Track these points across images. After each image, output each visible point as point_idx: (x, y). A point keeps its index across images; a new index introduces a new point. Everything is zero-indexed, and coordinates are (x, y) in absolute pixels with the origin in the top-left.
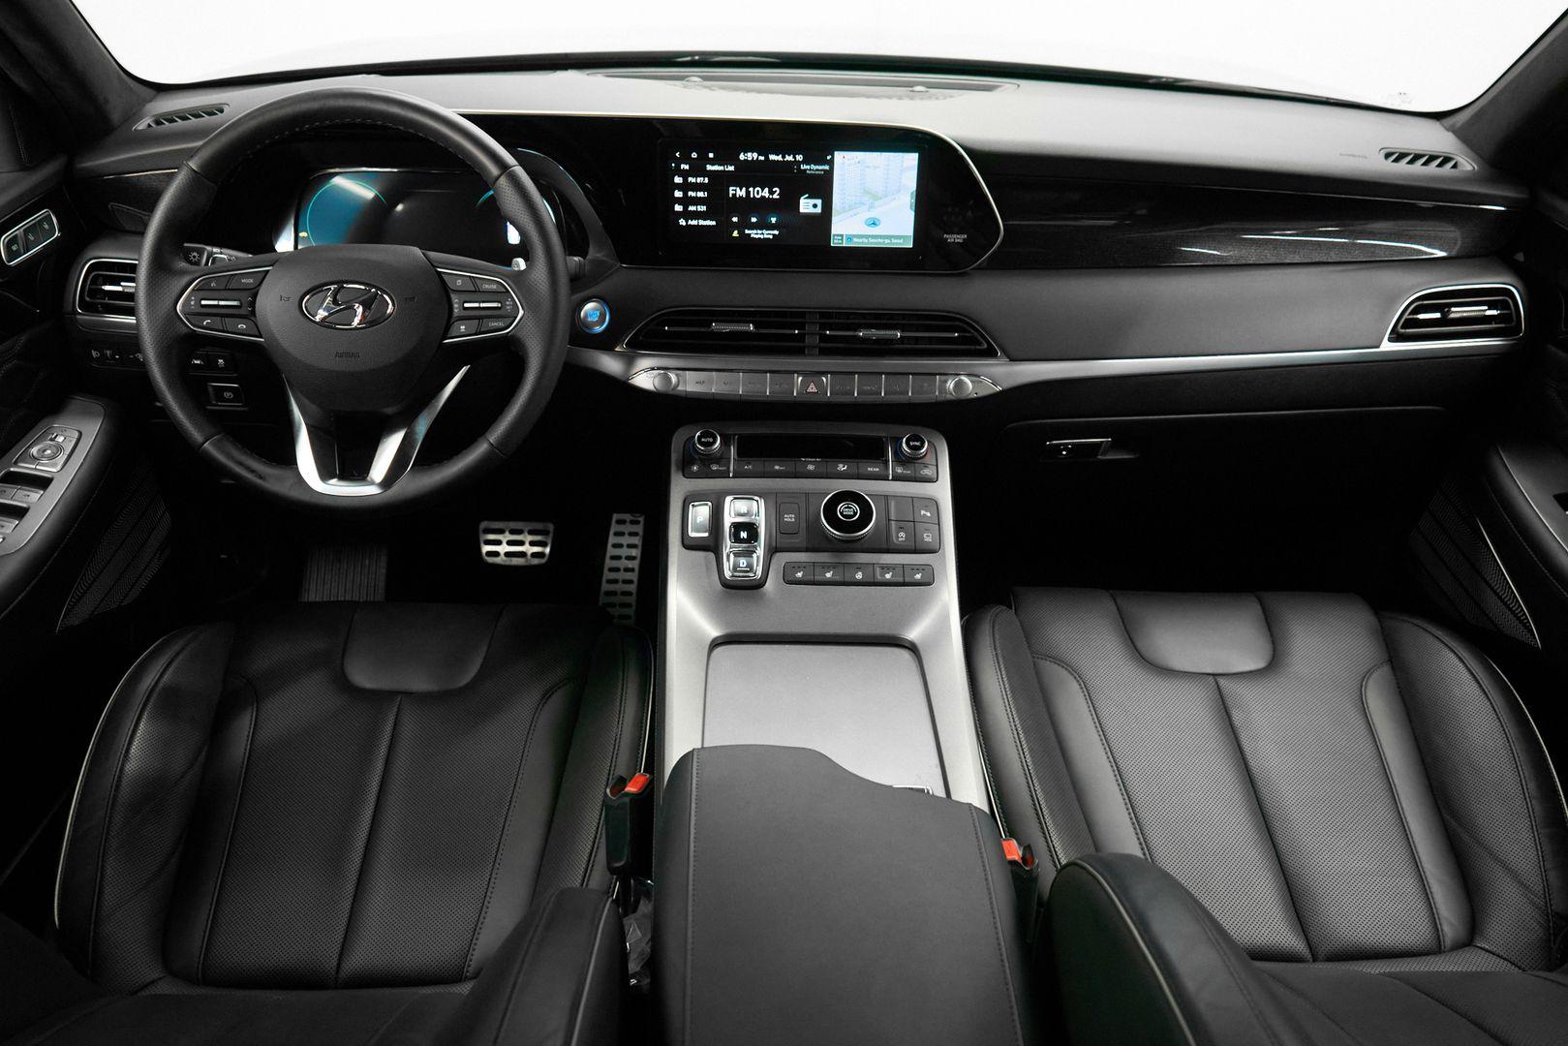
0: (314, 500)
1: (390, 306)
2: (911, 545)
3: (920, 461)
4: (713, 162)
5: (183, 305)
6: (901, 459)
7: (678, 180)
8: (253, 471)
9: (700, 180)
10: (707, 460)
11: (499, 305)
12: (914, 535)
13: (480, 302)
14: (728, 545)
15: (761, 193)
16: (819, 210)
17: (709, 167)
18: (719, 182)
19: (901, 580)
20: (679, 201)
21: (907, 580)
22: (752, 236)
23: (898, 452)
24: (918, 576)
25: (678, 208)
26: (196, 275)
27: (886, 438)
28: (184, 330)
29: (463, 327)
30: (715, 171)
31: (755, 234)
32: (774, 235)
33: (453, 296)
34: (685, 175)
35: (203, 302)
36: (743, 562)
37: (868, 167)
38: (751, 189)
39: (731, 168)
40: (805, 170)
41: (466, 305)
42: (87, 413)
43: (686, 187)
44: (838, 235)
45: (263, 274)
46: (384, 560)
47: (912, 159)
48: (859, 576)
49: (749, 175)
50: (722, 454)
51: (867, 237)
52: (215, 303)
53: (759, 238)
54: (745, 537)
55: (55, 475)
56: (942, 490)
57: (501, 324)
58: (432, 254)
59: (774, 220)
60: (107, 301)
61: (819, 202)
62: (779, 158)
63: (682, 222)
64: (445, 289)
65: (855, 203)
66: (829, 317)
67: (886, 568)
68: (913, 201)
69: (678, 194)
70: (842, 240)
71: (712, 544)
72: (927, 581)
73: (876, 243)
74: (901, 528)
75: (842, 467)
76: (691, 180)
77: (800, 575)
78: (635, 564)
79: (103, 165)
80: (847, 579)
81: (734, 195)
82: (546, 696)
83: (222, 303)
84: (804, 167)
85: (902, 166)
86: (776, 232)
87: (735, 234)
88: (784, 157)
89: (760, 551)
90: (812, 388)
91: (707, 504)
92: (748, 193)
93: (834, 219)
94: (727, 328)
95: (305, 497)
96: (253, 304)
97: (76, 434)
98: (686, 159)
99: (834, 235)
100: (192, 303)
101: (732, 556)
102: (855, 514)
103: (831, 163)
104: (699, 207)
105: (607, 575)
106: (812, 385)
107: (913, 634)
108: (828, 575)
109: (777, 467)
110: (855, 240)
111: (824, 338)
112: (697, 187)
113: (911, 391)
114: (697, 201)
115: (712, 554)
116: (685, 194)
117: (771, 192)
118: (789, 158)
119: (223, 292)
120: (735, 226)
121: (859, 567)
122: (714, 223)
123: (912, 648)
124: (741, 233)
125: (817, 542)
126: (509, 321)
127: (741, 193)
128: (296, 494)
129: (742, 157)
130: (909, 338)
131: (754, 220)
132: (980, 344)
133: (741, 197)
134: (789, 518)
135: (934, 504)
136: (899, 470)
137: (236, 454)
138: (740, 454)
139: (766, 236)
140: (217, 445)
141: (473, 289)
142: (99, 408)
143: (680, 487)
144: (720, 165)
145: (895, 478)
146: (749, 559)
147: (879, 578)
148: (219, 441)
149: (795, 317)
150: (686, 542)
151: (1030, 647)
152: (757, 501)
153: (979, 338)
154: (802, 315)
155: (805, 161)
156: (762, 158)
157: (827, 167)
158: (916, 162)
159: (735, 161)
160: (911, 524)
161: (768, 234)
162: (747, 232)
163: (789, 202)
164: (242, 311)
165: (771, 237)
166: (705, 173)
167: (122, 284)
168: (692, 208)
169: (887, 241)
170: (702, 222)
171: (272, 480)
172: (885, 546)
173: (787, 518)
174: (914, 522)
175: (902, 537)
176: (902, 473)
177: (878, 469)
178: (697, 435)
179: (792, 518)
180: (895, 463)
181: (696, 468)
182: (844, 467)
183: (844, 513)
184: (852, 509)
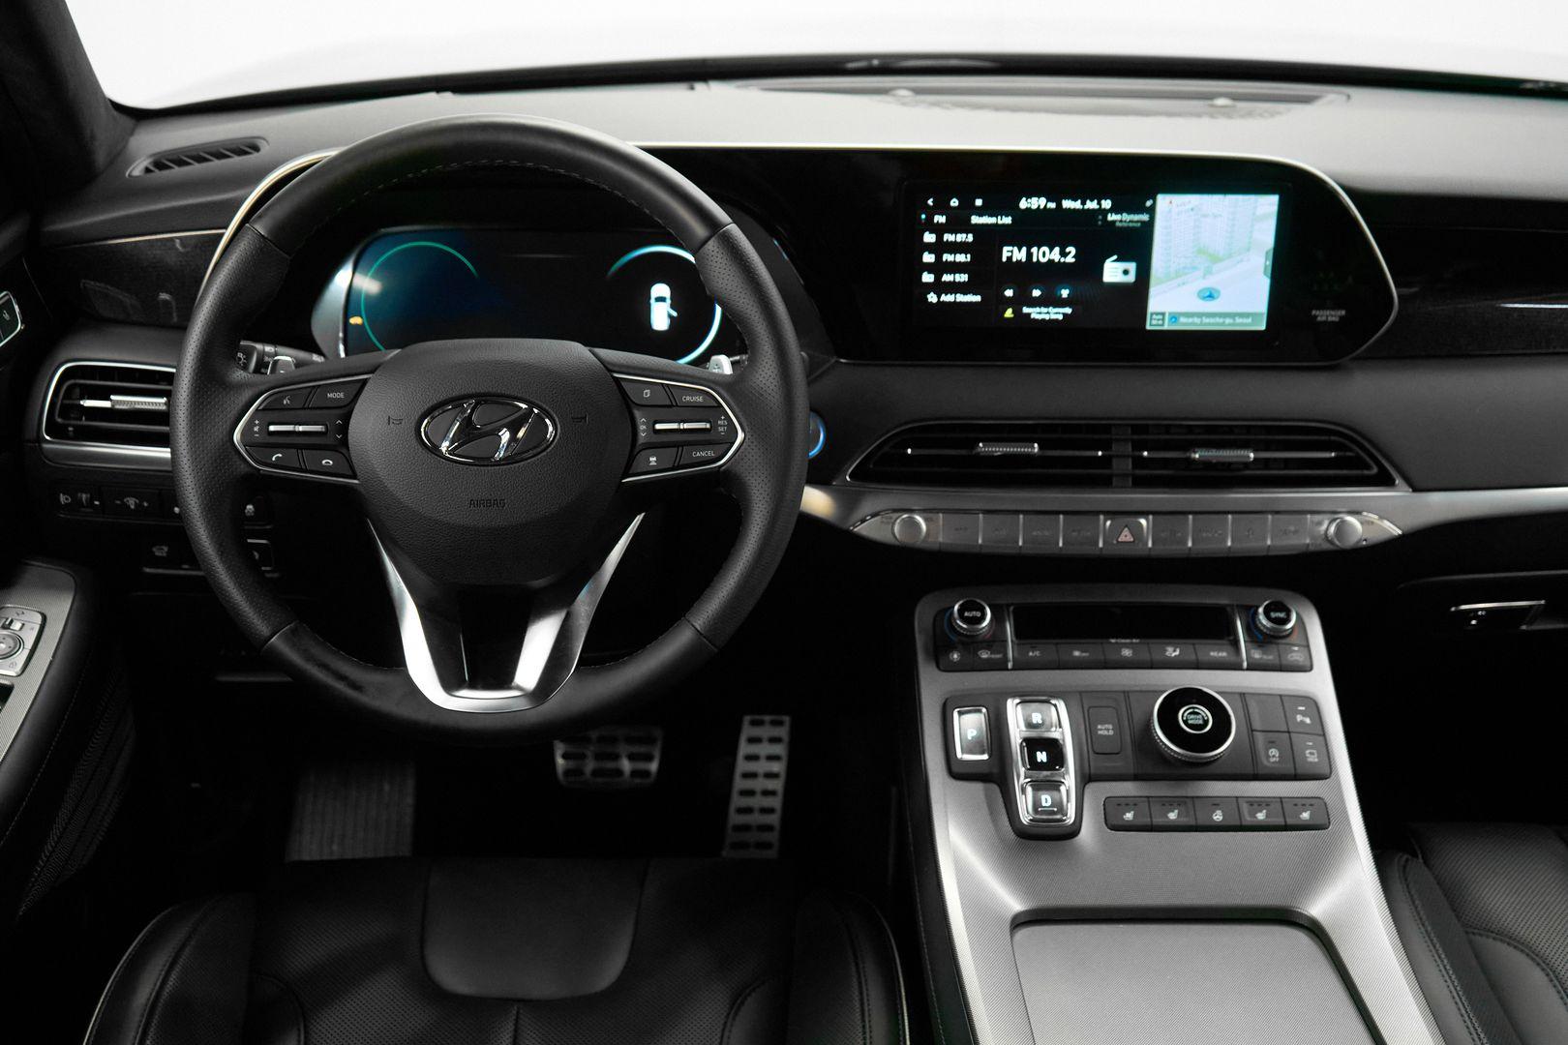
0: (433, 720)
1: (551, 429)
2: (1289, 768)
3: (1284, 641)
4: (981, 212)
5: (243, 434)
6: (1260, 638)
7: (929, 238)
8: (342, 678)
9: (961, 237)
10: (971, 643)
11: (708, 426)
12: (1291, 752)
13: (679, 422)
14: (1021, 775)
15: (1045, 254)
16: (1131, 278)
17: (975, 220)
18: (988, 241)
19: (1280, 821)
20: (929, 268)
21: (1290, 821)
22: (1032, 316)
23: (1251, 628)
24: (1306, 815)
25: (928, 278)
26: (263, 388)
27: (1232, 606)
28: (243, 469)
29: (653, 459)
30: (983, 225)
31: (1037, 313)
32: (1065, 315)
33: (637, 413)
34: (939, 230)
35: (272, 428)
36: (1046, 799)
37: (1205, 216)
38: (1034, 250)
39: (1008, 220)
40: (1114, 222)
41: (658, 426)
42: (51, 587)
43: (939, 248)
44: (1157, 314)
45: (359, 385)
46: (411, 783)
47: (1266, 207)
48: (1218, 817)
49: (1030, 230)
50: (994, 635)
51: (1200, 315)
52: (289, 428)
53: (1043, 320)
54: (1045, 760)
55: (15, 682)
56: (1320, 683)
57: (710, 454)
58: (604, 353)
59: (1065, 293)
60: (84, 422)
61: (1132, 266)
62: (1077, 205)
63: (932, 298)
64: (627, 404)
65: (1184, 268)
66: (1143, 431)
67: (1258, 803)
68: (1269, 263)
69: (928, 258)
70: (1163, 320)
71: (995, 770)
72: (1319, 822)
73: (1213, 324)
74: (1272, 743)
75: (1173, 652)
76: (948, 237)
77: (1129, 816)
78: (777, 785)
79: (84, 227)
80: (1201, 822)
81: (1009, 259)
82: (736, 1003)
83: (301, 428)
84: (1111, 217)
85: (1254, 214)
86: (1068, 310)
87: (1009, 314)
88: (1083, 203)
89: (1070, 781)
90: (1126, 536)
91: (980, 711)
92: (1029, 255)
93: (1153, 291)
94: (998, 450)
95: (421, 716)
96: (344, 429)
97: (38, 619)
98: (942, 207)
99: (1152, 314)
100: (256, 429)
101: (1029, 789)
102: (1206, 722)
103: (1152, 211)
104: (957, 275)
105: (737, 801)
106: (1126, 532)
107: (1317, 909)
108: (1172, 816)
109: (1077, 653)
110: (1183, 320)
111: (1139, 462)
112: (956, 248)
113: (1270, 538)
114: (955, 268)
115: (995, 788)
116: (939, 257)
117: (1064, 254)
118: (1092, 205)
119: (302, 412)
120: (1009, 302)
121: (1215, 802)
122: (977, 298)
123: (1315, 931)
124: (1017, 312)
125: (1150, 765)
126: (724, 447)
127: (1019, 255)
128: (405, 711)
129: (1023, 204)
130: (1267, 460)
131: (1036, 293)
132: (1369, 468)
133: (1019, 262)
134: (1105, 730)
135: (1313, 706)
136: (1257, 655)
137: (317, 651)
138: (1019, 634)
139: (1054, 317)
140: (292, 638)
141: (668, 403)
142: (64, 577)
143: (932, 686)
144: (991, 215)
145: (1251, 668)
146: (1055, 793)
147: (1248, 820)
148: (293, 632)
149: (1097, 431)
150: (956, 769)
151: (1458, 917)
152: (1055, 706)
153: (1368, 459)
154: (1107, 429)
155: (1114, 210)
156: (1052, 205)
157: (1145, 217)
158: (1275, 208)
159: (1011, 208)
160: (1286, 736)
161: (1055, 314)
162: (1026, 310)
163: (1088, 268)
164: (328, 441)
165: (1060, 317)
166: (968, 228)
167: (113, 397)
168: (947, 278)
169: (1228, 321)
170: (961, 298)
171: (371, 690)
172: (1249, 770)
173: (1101, 730)
174: (1289, 732)
175: (1274, 756)
176: (1261, 659)
177: (1224, 654)
178: (956, 607)
179: (1108, 730)
180: (1249, 645)
181: (955, 656)
182: (1175, 651)
183: (1190, 722)
184: (1200, 717)
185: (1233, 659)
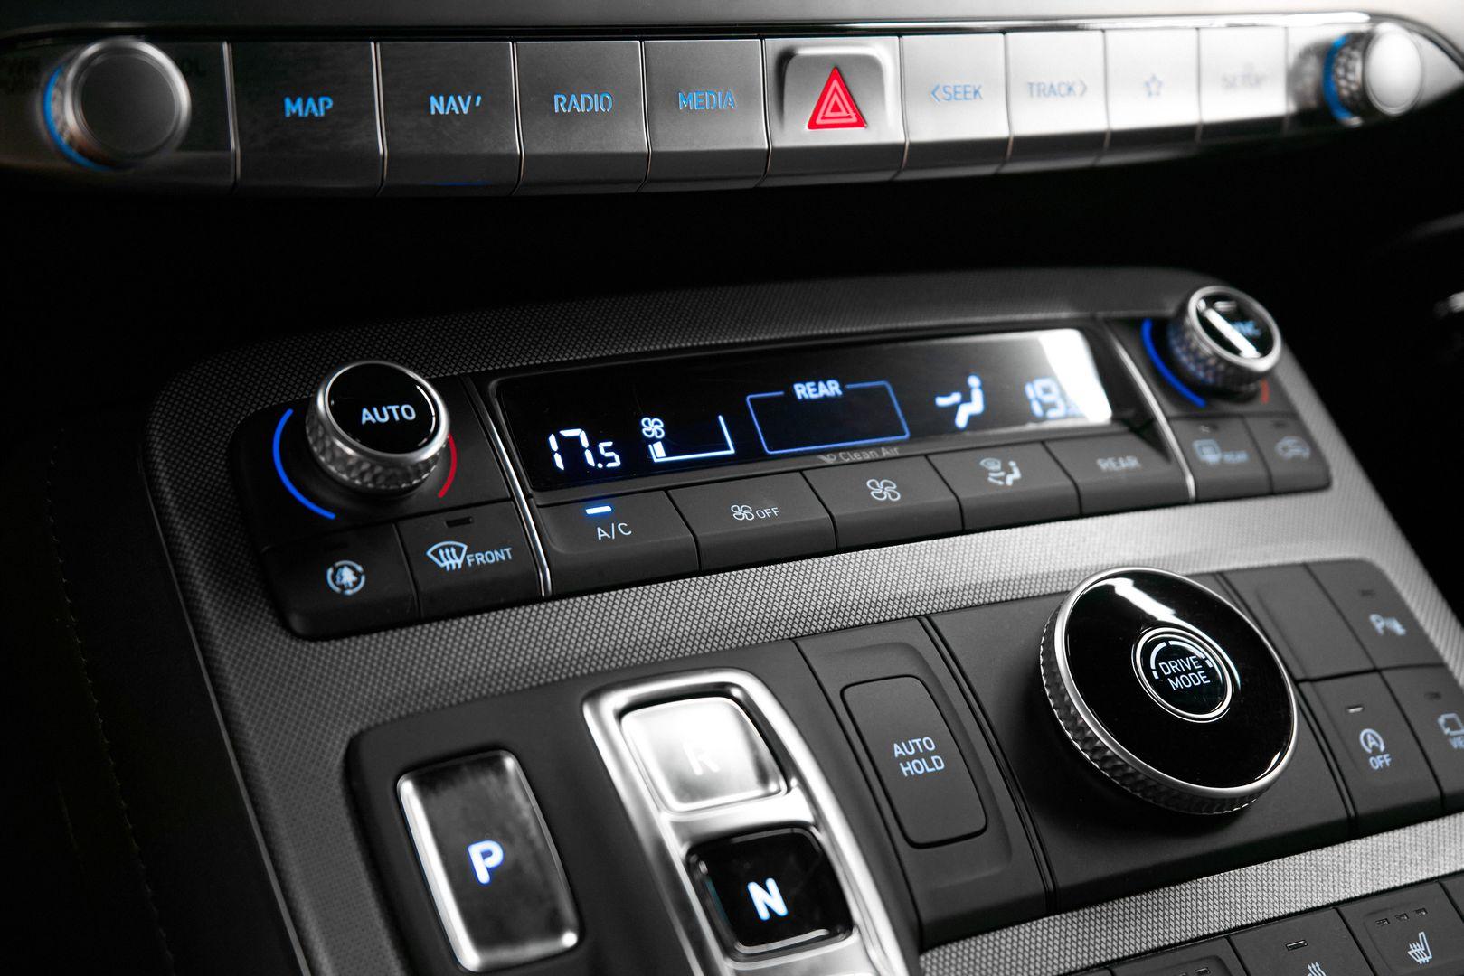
2: (1423, 781)
10: (392, 521)
12: (1408, 728)
54: (781, 907)
121: (1291, 936)
134: (918, 756)
136: (1211, 453)
145: (1206, 493)
160: (1376, 682)
172: (1338, 809)
173: (906, 759)
174: (1375, 670)
175: (1376, 751)
176: (1222, 463)
177: (1131, 463)
178: (322, 402)
179: (926, 755)
180: (1178, 424)
181: (347, 576)
182: (1009, 471)
183: (1176, 684)
184: (1190, 663)
185: (1157, 471)
